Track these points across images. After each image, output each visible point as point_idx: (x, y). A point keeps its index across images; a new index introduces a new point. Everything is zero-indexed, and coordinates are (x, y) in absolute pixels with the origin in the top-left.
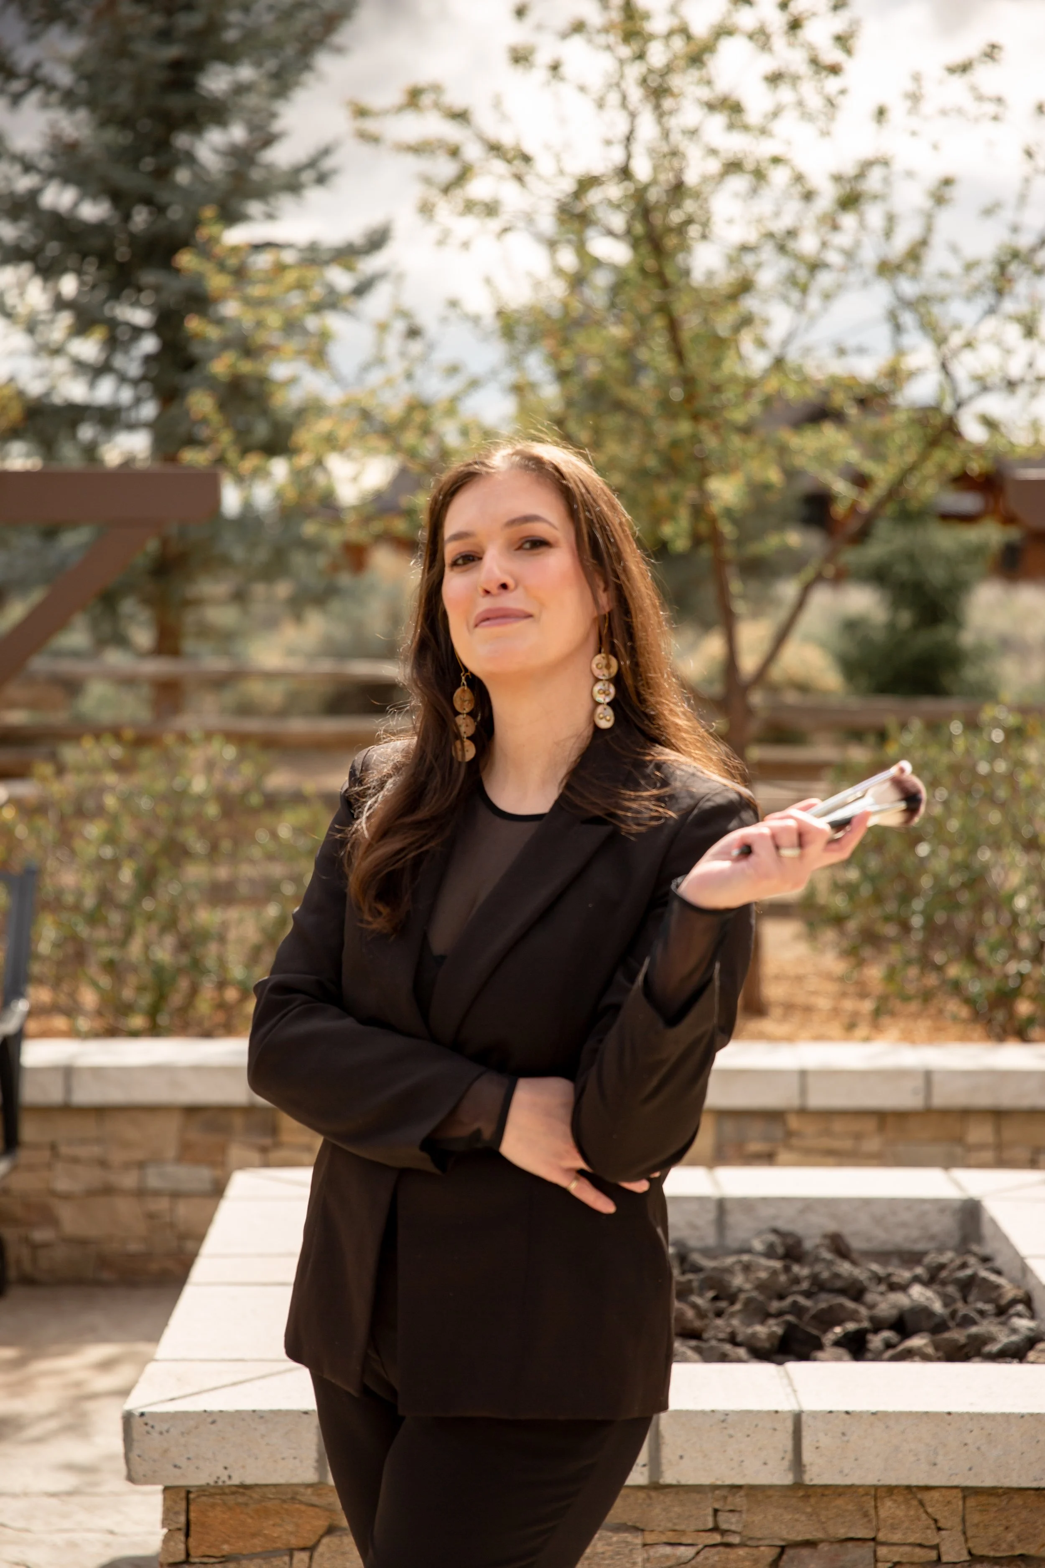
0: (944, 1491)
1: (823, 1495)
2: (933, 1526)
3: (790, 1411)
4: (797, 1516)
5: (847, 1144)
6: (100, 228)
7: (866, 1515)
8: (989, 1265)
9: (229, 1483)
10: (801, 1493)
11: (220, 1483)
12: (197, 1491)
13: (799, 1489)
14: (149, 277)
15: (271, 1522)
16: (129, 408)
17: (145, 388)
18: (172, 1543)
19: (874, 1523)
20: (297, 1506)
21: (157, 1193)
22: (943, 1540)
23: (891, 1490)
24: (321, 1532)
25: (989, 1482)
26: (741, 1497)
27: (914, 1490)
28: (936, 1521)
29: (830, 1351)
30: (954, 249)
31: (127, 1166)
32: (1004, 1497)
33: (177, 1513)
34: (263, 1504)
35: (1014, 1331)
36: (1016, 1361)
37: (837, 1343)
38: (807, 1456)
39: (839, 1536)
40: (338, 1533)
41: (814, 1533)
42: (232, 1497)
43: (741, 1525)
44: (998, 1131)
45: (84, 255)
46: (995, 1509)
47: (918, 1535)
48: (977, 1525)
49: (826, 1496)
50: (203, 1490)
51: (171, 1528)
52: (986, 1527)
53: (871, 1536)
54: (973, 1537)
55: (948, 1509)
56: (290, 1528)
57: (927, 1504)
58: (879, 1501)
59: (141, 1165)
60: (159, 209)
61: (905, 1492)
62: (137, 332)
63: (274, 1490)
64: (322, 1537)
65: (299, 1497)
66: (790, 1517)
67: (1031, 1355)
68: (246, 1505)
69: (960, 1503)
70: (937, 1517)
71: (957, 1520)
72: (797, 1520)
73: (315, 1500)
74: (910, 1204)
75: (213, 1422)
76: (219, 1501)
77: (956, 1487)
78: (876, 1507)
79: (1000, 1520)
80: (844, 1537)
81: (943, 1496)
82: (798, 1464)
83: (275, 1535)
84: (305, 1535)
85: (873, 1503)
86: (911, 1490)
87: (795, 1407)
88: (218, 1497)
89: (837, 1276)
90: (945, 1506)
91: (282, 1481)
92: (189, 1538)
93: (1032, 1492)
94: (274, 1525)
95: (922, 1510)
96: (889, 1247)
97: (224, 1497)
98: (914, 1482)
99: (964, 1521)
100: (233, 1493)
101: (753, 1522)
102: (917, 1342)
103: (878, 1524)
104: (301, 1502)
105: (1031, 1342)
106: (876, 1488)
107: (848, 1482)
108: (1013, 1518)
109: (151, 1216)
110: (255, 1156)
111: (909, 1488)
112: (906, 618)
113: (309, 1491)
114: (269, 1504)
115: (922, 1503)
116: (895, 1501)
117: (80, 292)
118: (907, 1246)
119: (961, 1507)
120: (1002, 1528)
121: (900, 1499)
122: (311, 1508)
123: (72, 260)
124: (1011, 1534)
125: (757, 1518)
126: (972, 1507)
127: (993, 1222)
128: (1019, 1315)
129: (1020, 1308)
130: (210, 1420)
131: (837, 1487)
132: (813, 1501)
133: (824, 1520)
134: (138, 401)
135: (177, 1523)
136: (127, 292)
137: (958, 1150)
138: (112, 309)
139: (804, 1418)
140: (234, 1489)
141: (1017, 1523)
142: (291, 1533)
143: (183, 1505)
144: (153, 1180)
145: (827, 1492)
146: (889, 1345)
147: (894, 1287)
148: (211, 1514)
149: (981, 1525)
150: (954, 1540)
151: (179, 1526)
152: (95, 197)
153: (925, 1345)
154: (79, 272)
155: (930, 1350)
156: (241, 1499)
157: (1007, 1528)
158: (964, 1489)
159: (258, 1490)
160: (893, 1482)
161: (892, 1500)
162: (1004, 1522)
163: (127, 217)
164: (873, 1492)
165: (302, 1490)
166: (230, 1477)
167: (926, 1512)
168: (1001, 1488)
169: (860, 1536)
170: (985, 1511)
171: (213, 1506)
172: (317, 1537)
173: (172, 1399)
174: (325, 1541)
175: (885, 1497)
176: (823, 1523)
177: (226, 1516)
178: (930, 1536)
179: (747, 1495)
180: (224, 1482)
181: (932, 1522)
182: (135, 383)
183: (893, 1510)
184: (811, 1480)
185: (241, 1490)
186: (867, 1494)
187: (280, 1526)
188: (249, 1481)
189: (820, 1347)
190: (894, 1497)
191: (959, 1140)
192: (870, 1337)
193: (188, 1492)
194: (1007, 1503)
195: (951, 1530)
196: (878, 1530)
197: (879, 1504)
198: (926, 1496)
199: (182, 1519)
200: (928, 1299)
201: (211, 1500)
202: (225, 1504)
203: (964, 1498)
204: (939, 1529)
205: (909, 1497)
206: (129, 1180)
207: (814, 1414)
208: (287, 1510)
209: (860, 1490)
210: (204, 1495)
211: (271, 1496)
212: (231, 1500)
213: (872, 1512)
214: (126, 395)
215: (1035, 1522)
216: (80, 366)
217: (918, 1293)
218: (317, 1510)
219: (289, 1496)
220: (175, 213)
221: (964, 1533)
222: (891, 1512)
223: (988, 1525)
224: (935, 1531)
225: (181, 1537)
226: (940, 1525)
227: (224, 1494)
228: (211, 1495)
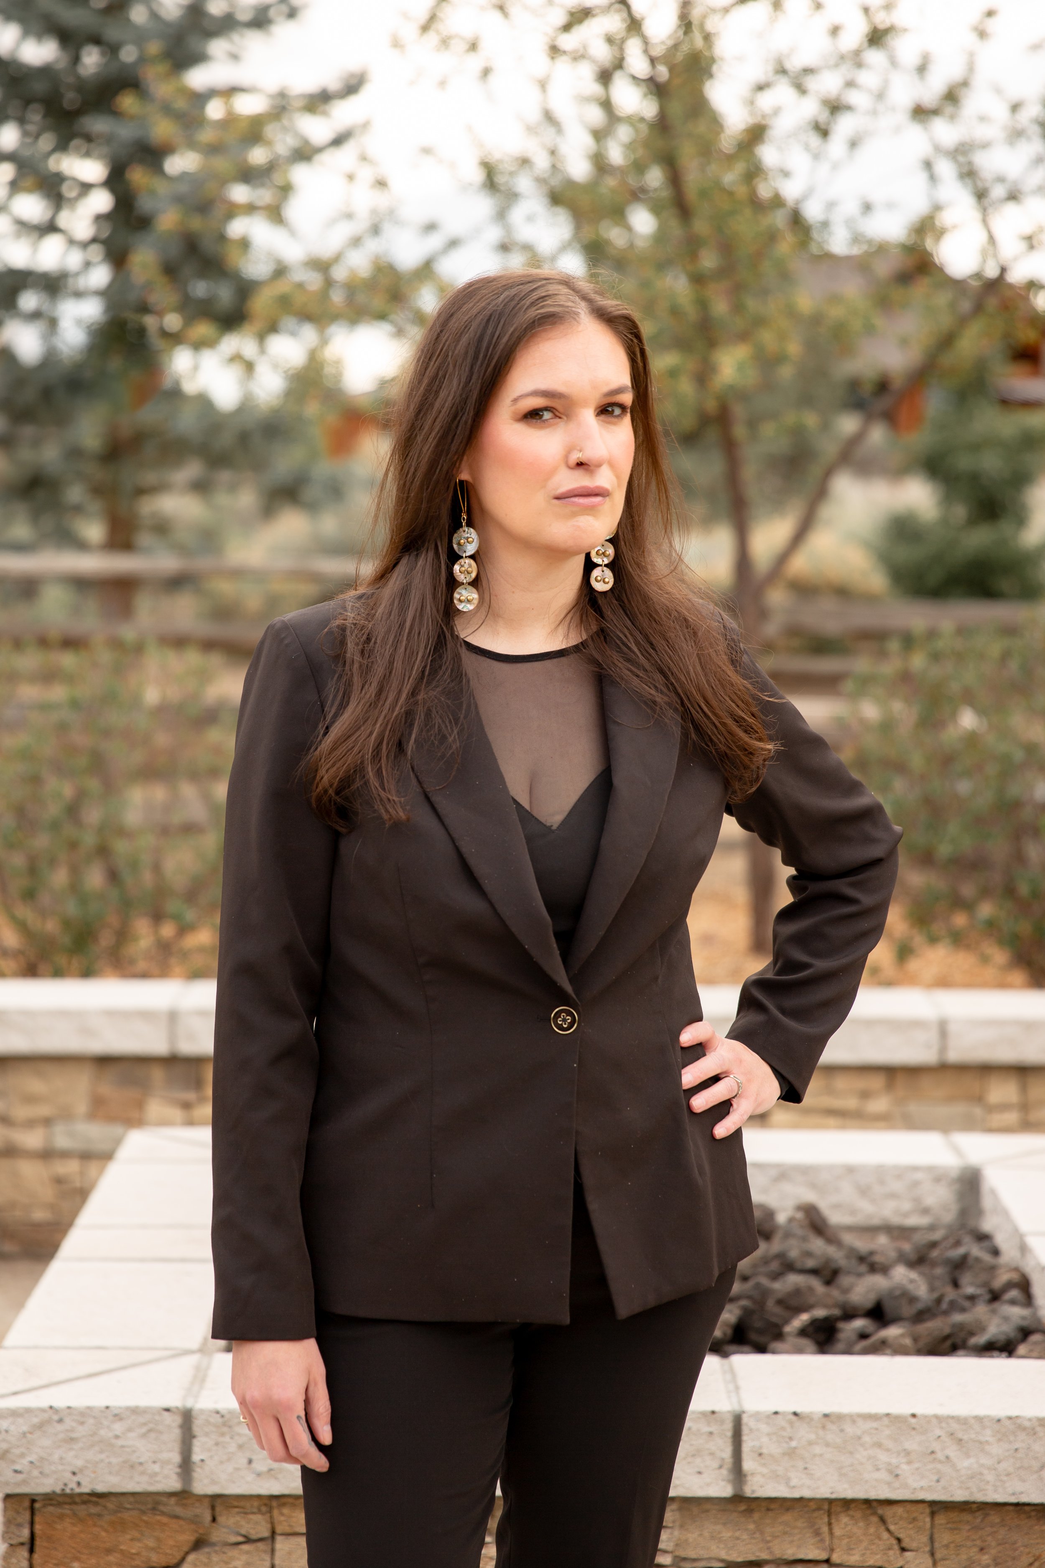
0: (909, 1506)
1: (768, 1510)
2: (896, 1547)
3: (729, 1412)
4: (737, 1534)
5: (851, 1103)
6: (45, 71)
7: (817, 1533)
8: (986, 1244)
9: (78, 1490)
10: (743, 1507)
11: (68, 1491)
12: (43, 1500)
13: (740, 1502)
14: (98, 124)
15: (128, 1537)
16: (77, 274)
17: (96, 252)
18: (14, 1560)
19: (827, 1543)
20: (158, 1518)
21: (65, 1155)
22: (907, 1562)
23: (847, 1504)
24: (186, 1549)
25: (959, 1496)
26: (673, 1511)
27: (875, 1504)
28: (899, 1540)
29: (792, 1341)
30: (998, 91)
31: (30, 1124)
32: (977, 1514)
33: (19, 1525)
34: (119, 1515)
35: (1006, 1319)
36: (1004, 1354)
37: (803, 1332)
38: (748, 1465)
39: (785, 1557)
40: (206, 1550)
41: (758, 1554)
42: (83, 1507)
43: (672, 1544)
44: (1024, 1089)
45: (28, 102)
46: (967, 1527)
47: (878, 1557)
48: (947, 1546)
49: (772, 1510)
50: (50, 1498)
51: (12, 1542)
52: (958, 1547)
53: (823, 1556)
54: (944, 1559)
55: (914, 1527)
56: (151, 1543)
57: (889, 1520)
58: (833, 1517)
59: (47, 1122)
60: (112, 49)
61: (864, 1506)
62: (86, 188)
63: (131, 1499)
64: (187, 1553)
65: (161, 1508)
66: (729, 1534)
67: (1022, 1349)
68: (99, 1515)
69: (928, 1520)
70: (901, 1536)
71: (925, 1539)
72: (738, 1538)
73: (179, 1511)
74: (901, 1172)
75: (60, 1421)
76: (68, 1512)
77: (922, 1502)
78: (830, 1524)
79: (974, 1540)
80: (792, 1558)
81: (908, 1512)
82: (738, 1472)
83: (133, 1551)
84: (168, 1551)
85: (826, 1520)
86: (870, 1504)
87: (736, 1408)
88: (67, 1507)
89: (808, 1254)
90: (910, 1523)
91: (138, 1489)
92: (33, 1554)
93: (1011, 1508)
94: (132, 1540)
95: (883, 1528)
96: (876, 1221)
97: (75, 1507)
98: (873, 1495)
99: (932, 1539)
100: (84, 1503)
101: (686, 1540)
102: (893, 1332)
103: (832, 1543)
104: (163, 1513)
105: (1025, 1333)
106: (831, 1502)
107: (796, 1495)
108: (989, 1538)
109: (59, 1181)
110: (177, 1113)
111: (867, 1502)
112: (960, 512)
113: (173, 1500)
114: (126, 1515)
115: (883, 1520)
116: (852, 1517)
117: (23, 144)
118: (897, 1221)
119: (928, 1525)
120: (975, 1550)
121: (858, 1514)
122: (174, 1521)
123: (13, 107)
124: (986, 1557)
125: (692, 1536)
126: (941, 1525)
127: (993, 1192)
128: (1013, 1302)
129: (1014, 1293)
130: (56, 1418)
131: (784, 1500)
132: (756, 1516)
133: (769, 1538)
134: (88, 265)
135: (19, 1536)
136: (75, 142)
137: (978, 1111)
138: (58, 162)
139: (745, 1419)
140: (86, 1498)
141: (994, 1544)
142: (153, 1549)
143: (27, 1516)
144: (62, 1140)
145: (772, 1506)
146: (863, 1336)
147: (874, 1268)
148: (58, 1527)
149: (952, 1545)
150: (920, 1563)
151: (22, 1540)
152: (40, 36)
153: (902, 1335)
154: (21, 121)
155: (908, 1341)
156: (94, 1510)
157: (982, 1549)
158: (933, 1504)
159: (113, 1499)
160: (850, 1494)
161: (849, 1515)
162: (978, 1543)
163: (76, 59)
164: (826, 1507)
165: (164, 1499)
166: (79, 1484)
167: (888, 1530)
168: (974, 1503)
169: (810, 1556)
170: (956, 1529)
171: (61, 1517)
172: (182, 1554)
173: (15, 1393)
174: (191, 1557)
175: (841, 1512)
176: (768, 1542)
177: (76, 1529)
178: (892, 1558)
179: (680, 1509)
180: (72, 1489)
181: (895, 1542)
182: (85, 245)
183: (849, 1528)
184: (753, 1492)
185: (94, 1499)
186: (819, 1509)
187: (139, 1540)
188: (101, 1488)
189: (779, 1336)
190: (851, 1513)
191: (979, 1099)
192: (841, 1325)
193: (33, 1501)
194: (982, 1521)
195: (917, 1551)
196: (832, 1550)
197: (833, 1521)
198: (888, 1512)
199: (26, 1532)
200: (912, 1281)
201: (59, 1511)
202: (75, 1514)
203: (933, 1514)
204: (903, 1550)
205: (868, 1512)
206: (32, 1140)
207: (757, 1415)
208: (146, 1522)
209: (812, 1504)
210: (51, 1505)
211: (128, 1506)
212: (82, 1510)
213: (825, 1529)
214: (74, 260)
215: (1015, 1543)
216: (24, 227)
217: (901, 1274)
218: (182, 1522)
219: (149, 1506)
220: (128, 54)
221: (932, 1554)
222: (847, 1529)
223: (960, 1546)
224: (898, 1552)
225: (24, 1553)
226: (904, 1545)
227: (75, 1503)
228: (60, 1504)
